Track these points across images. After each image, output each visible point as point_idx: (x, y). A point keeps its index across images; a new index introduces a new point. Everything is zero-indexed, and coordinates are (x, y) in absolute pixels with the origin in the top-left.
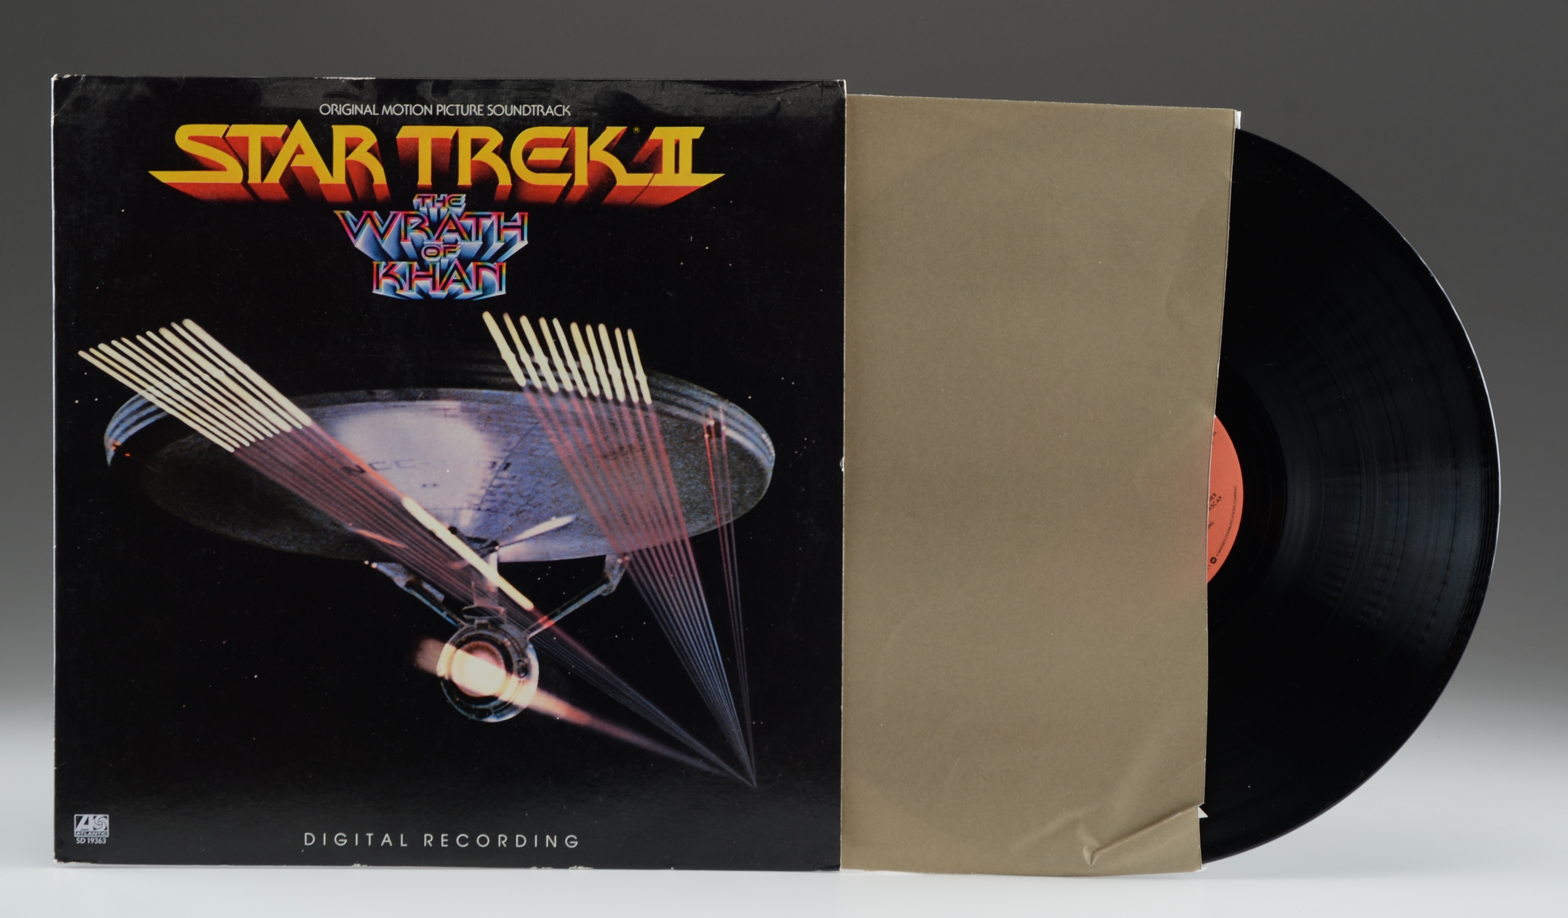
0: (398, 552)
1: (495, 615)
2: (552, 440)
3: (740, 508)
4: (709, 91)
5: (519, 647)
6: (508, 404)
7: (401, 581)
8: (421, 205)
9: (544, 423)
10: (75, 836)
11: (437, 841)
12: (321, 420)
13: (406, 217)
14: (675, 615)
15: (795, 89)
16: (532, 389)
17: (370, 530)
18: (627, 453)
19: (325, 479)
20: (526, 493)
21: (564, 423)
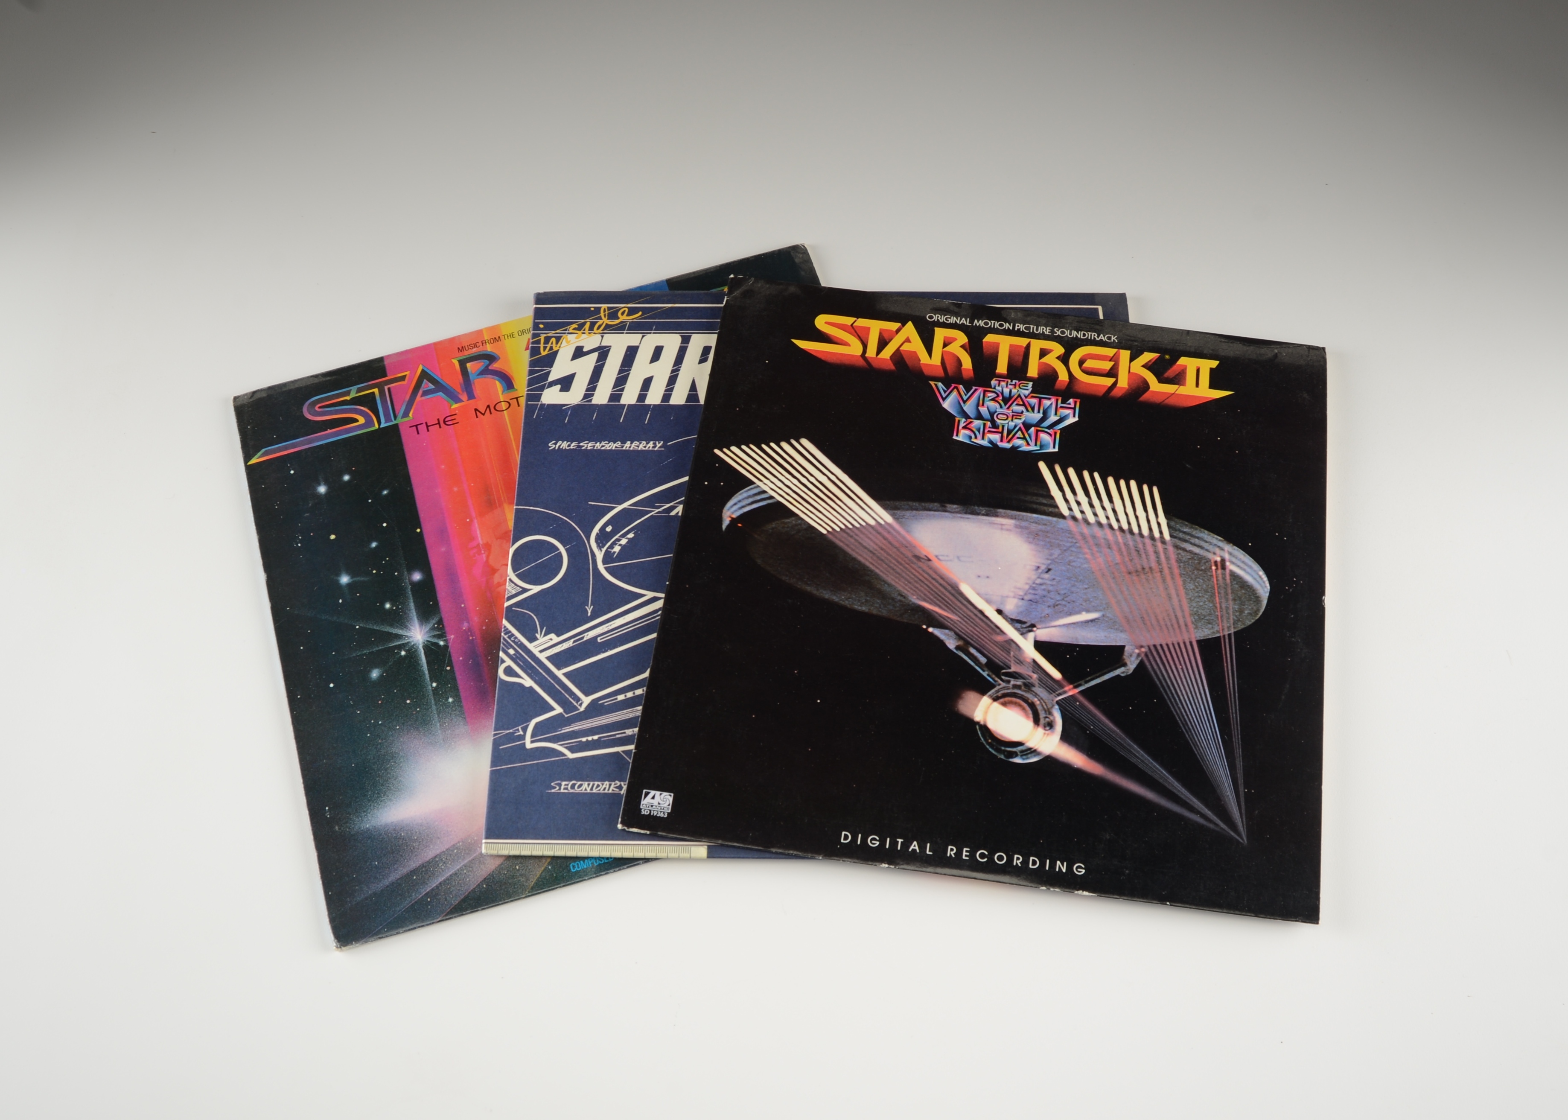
0: (952, 623)
1: (1028, 679)
2: (1087, 556)
3: (1239, 623)
4: (1223, 340)
5: (1047, 706)
6: (1054, 527)
7: (951, 644)
8: (997, 385)
9: (1081, 543)
10: (641, 807)
11: (959, 853)
12: (900, 520)
13: (985, 392)
14: (1182, 698)
15: (1288, 347)
16: (1074, 518)
17: (930, 603)
18: (1148, 572)
19: (898, 562)
20: (1062, 592)
21: (1098, 545)
